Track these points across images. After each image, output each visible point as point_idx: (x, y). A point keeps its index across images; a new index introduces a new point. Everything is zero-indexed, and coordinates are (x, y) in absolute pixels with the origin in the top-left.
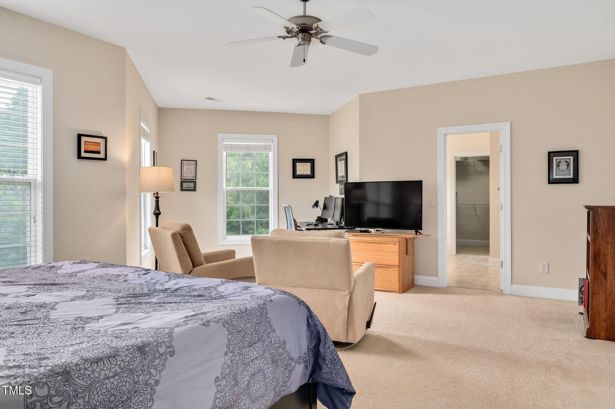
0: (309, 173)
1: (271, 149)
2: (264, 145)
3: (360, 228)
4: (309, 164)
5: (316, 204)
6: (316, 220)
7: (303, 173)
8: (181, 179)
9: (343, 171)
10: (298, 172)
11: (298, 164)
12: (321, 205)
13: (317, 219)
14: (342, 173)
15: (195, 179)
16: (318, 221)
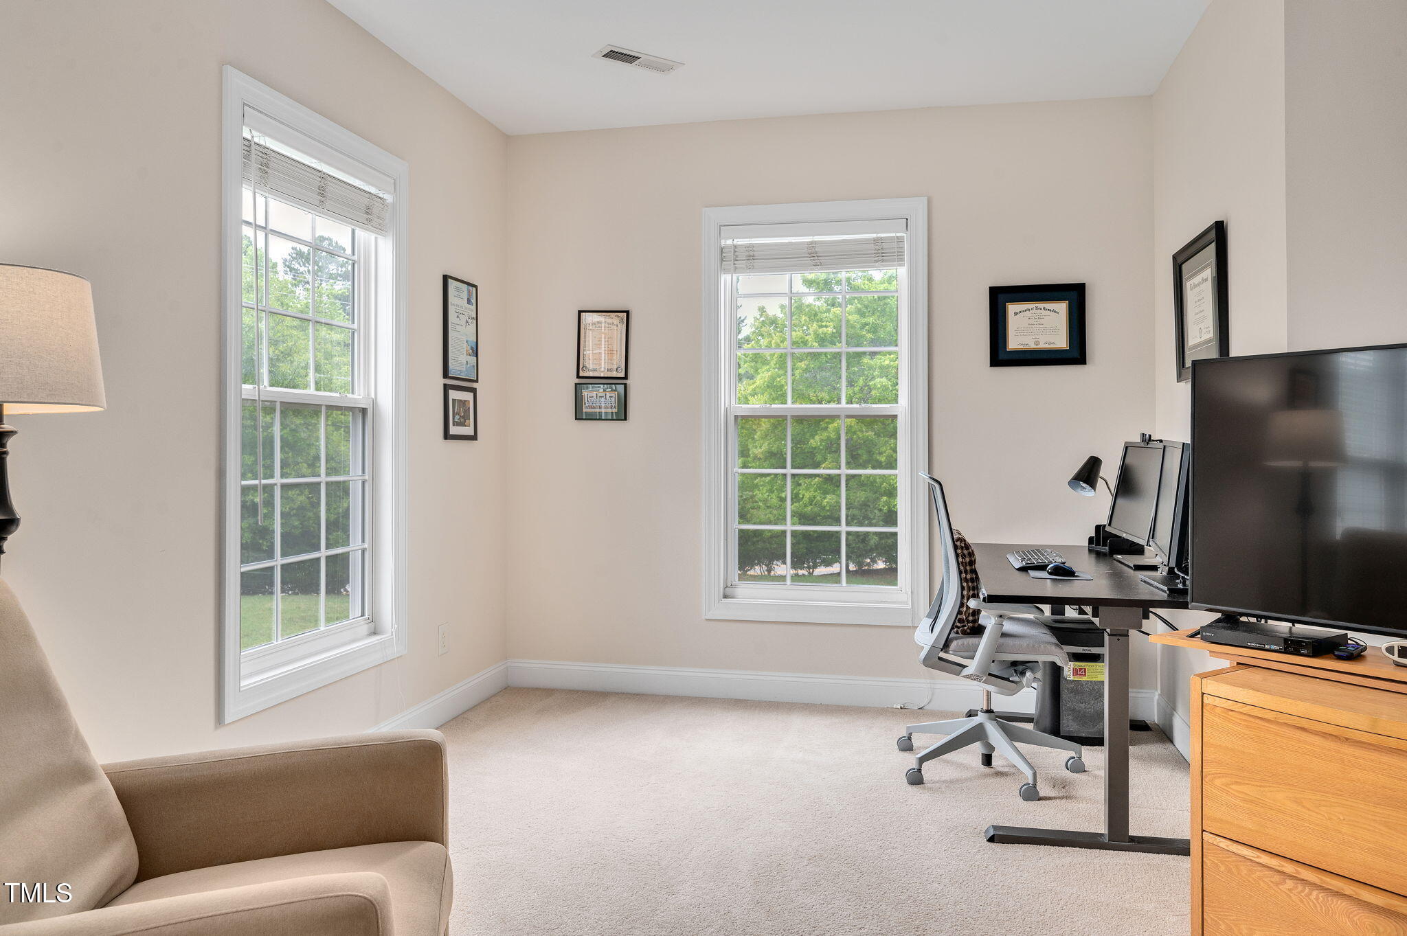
0: (1060, 341)
1: (900, 255)
2: (876, 241)
3: (1294, 622)
4: (1061, 308)
5: (1088, 473)
6: (1091, 540)
7: (1037, 343)
8: (578, 377)
9: (1205, 317)
10: (1016, 341)
11: (1012, 308)
12: (1110, 472)
13: (1093, 535)
14: (1201, 331)
15: (623, 375)
16: (1098, 544)
